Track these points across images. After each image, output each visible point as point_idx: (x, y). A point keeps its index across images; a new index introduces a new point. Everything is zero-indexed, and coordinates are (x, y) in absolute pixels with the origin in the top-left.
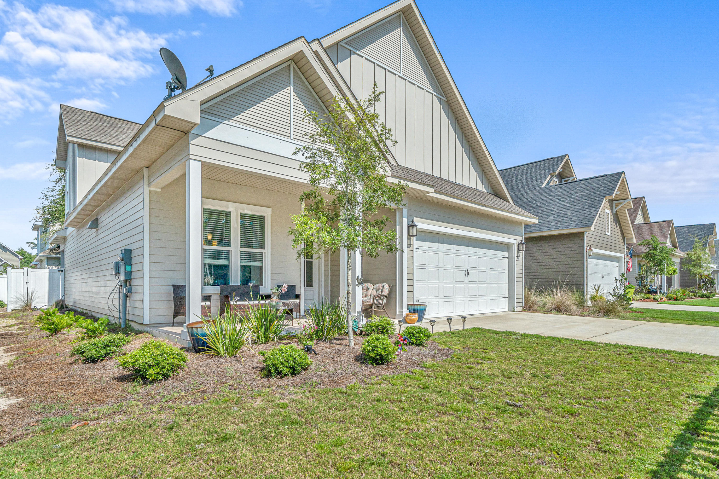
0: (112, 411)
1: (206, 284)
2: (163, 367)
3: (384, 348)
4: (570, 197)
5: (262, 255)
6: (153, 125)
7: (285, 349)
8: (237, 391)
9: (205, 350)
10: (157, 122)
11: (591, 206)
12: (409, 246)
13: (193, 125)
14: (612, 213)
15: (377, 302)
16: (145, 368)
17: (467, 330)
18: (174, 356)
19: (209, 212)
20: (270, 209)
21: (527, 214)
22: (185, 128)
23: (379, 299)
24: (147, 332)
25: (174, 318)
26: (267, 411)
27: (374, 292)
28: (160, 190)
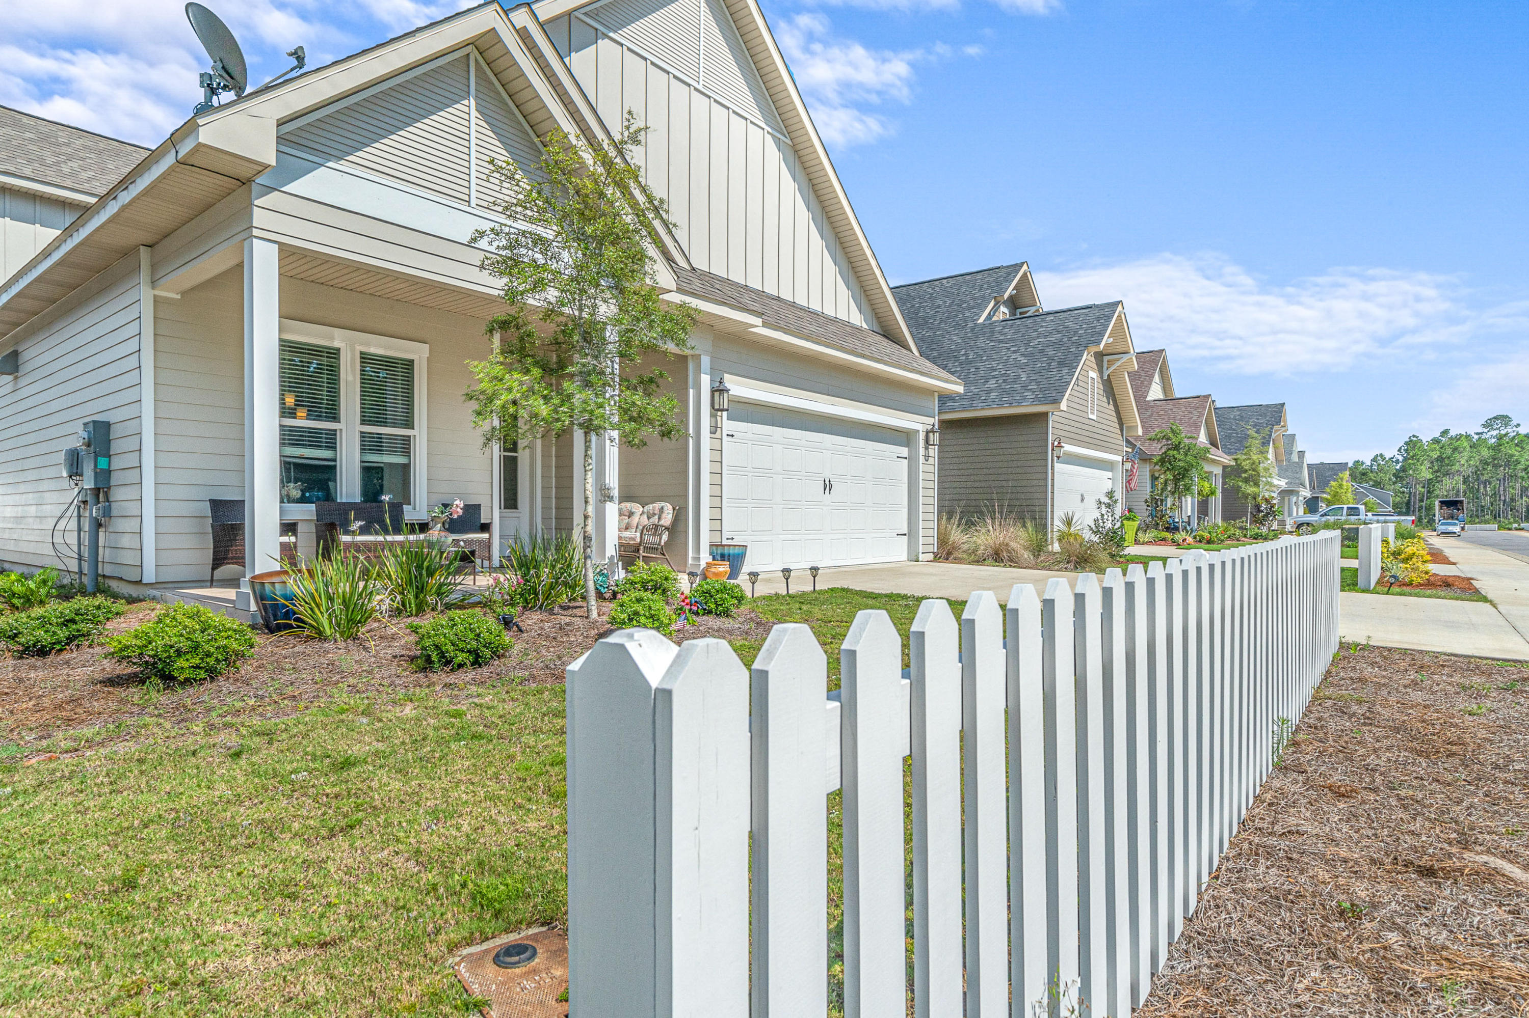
0: (104, 735)
1: (285, 499)
2: (209, 655)
3: (652, 616)
4: (1027, 345)
5: (409, 441)
6: (169, 160)
7: (459, 617)
8: (364, 695)
9: (291, 627)
10: (180, 156)
11: (1061, 364)
12: (714, 429)
13: (260, 168)
14: (1102, 378)
15: (649, 539)
16: (169, 657)
17: (821, 592)
18: (230, 633)
19: (290, 347)
20: (426, 347)
21: (944, 374)
22: (244, 171)
23: (654, 535)
24: (153, 599)
25: (213, 569)
26: (424, 723)
27: (645, 521)
28: (179, 297)
